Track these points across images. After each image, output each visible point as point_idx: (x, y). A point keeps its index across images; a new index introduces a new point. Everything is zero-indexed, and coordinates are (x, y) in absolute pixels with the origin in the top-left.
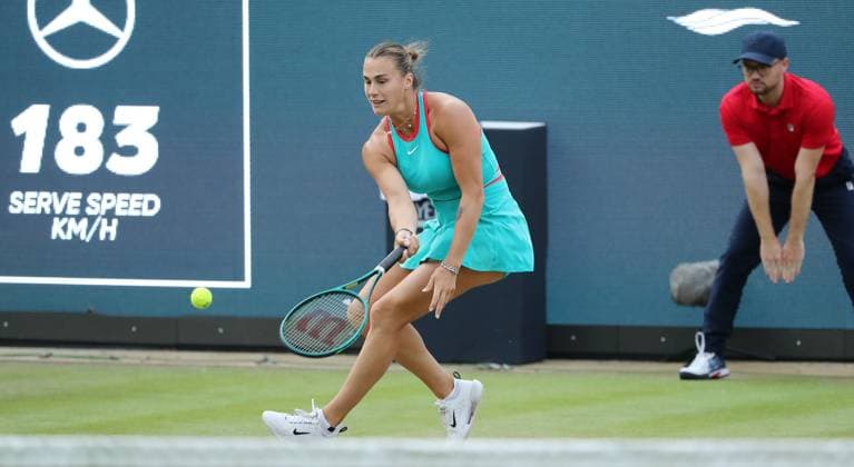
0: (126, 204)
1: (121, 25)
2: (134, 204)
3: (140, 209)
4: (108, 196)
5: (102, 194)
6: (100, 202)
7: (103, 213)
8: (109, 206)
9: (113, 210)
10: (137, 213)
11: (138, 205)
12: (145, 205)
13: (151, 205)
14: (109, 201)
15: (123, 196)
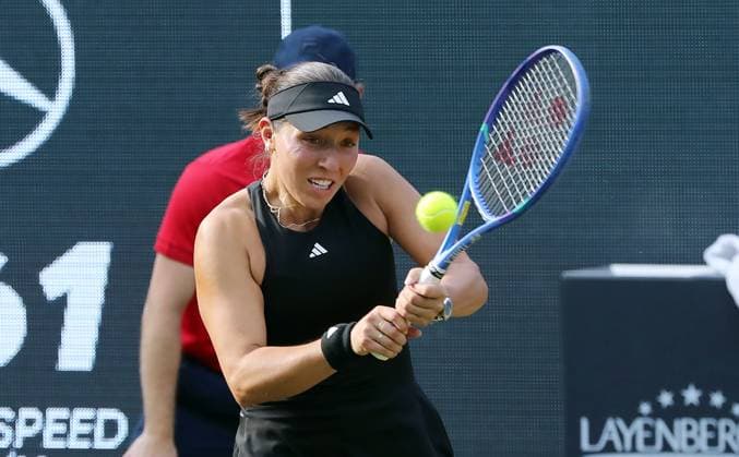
0: (61, 428)
1: (50, 92)
2: (77, 428)
3: (91, 436)
4: (27, 413)
5: (16, 410)
6: (12, 424)
7: (19, 444)
8: (30, 432)
9: (39, 437)
10: (84, 445)
11: (86, 429)
12: (99, 430)
13: (111, 428)
14: (30, 422)
15: (54, 413)
